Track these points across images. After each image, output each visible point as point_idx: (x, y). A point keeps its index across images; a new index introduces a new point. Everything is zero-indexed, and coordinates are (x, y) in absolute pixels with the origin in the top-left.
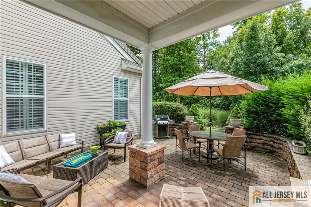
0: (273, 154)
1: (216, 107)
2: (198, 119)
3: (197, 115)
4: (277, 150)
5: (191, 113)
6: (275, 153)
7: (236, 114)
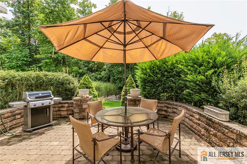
0: (167, 118)
1: (99, 80)
2: (92, 93)
3: (91, 87)
4: (171, 114)
5: (83, 85)
6: (169, 117)
7: (131, 84)
